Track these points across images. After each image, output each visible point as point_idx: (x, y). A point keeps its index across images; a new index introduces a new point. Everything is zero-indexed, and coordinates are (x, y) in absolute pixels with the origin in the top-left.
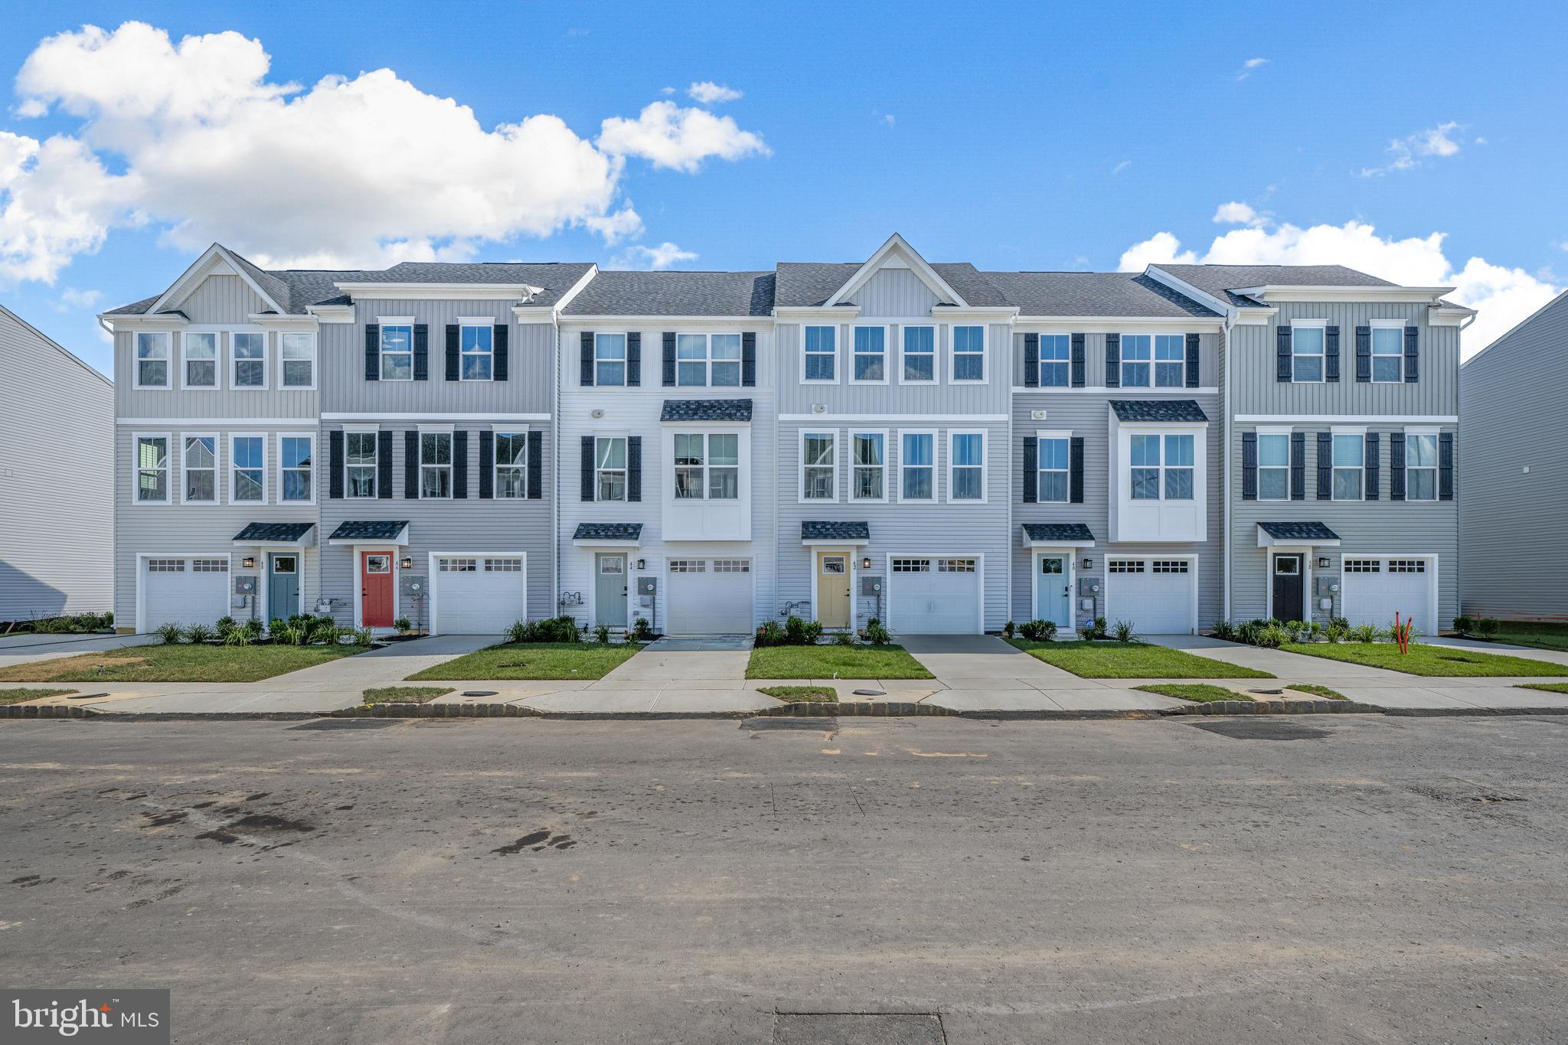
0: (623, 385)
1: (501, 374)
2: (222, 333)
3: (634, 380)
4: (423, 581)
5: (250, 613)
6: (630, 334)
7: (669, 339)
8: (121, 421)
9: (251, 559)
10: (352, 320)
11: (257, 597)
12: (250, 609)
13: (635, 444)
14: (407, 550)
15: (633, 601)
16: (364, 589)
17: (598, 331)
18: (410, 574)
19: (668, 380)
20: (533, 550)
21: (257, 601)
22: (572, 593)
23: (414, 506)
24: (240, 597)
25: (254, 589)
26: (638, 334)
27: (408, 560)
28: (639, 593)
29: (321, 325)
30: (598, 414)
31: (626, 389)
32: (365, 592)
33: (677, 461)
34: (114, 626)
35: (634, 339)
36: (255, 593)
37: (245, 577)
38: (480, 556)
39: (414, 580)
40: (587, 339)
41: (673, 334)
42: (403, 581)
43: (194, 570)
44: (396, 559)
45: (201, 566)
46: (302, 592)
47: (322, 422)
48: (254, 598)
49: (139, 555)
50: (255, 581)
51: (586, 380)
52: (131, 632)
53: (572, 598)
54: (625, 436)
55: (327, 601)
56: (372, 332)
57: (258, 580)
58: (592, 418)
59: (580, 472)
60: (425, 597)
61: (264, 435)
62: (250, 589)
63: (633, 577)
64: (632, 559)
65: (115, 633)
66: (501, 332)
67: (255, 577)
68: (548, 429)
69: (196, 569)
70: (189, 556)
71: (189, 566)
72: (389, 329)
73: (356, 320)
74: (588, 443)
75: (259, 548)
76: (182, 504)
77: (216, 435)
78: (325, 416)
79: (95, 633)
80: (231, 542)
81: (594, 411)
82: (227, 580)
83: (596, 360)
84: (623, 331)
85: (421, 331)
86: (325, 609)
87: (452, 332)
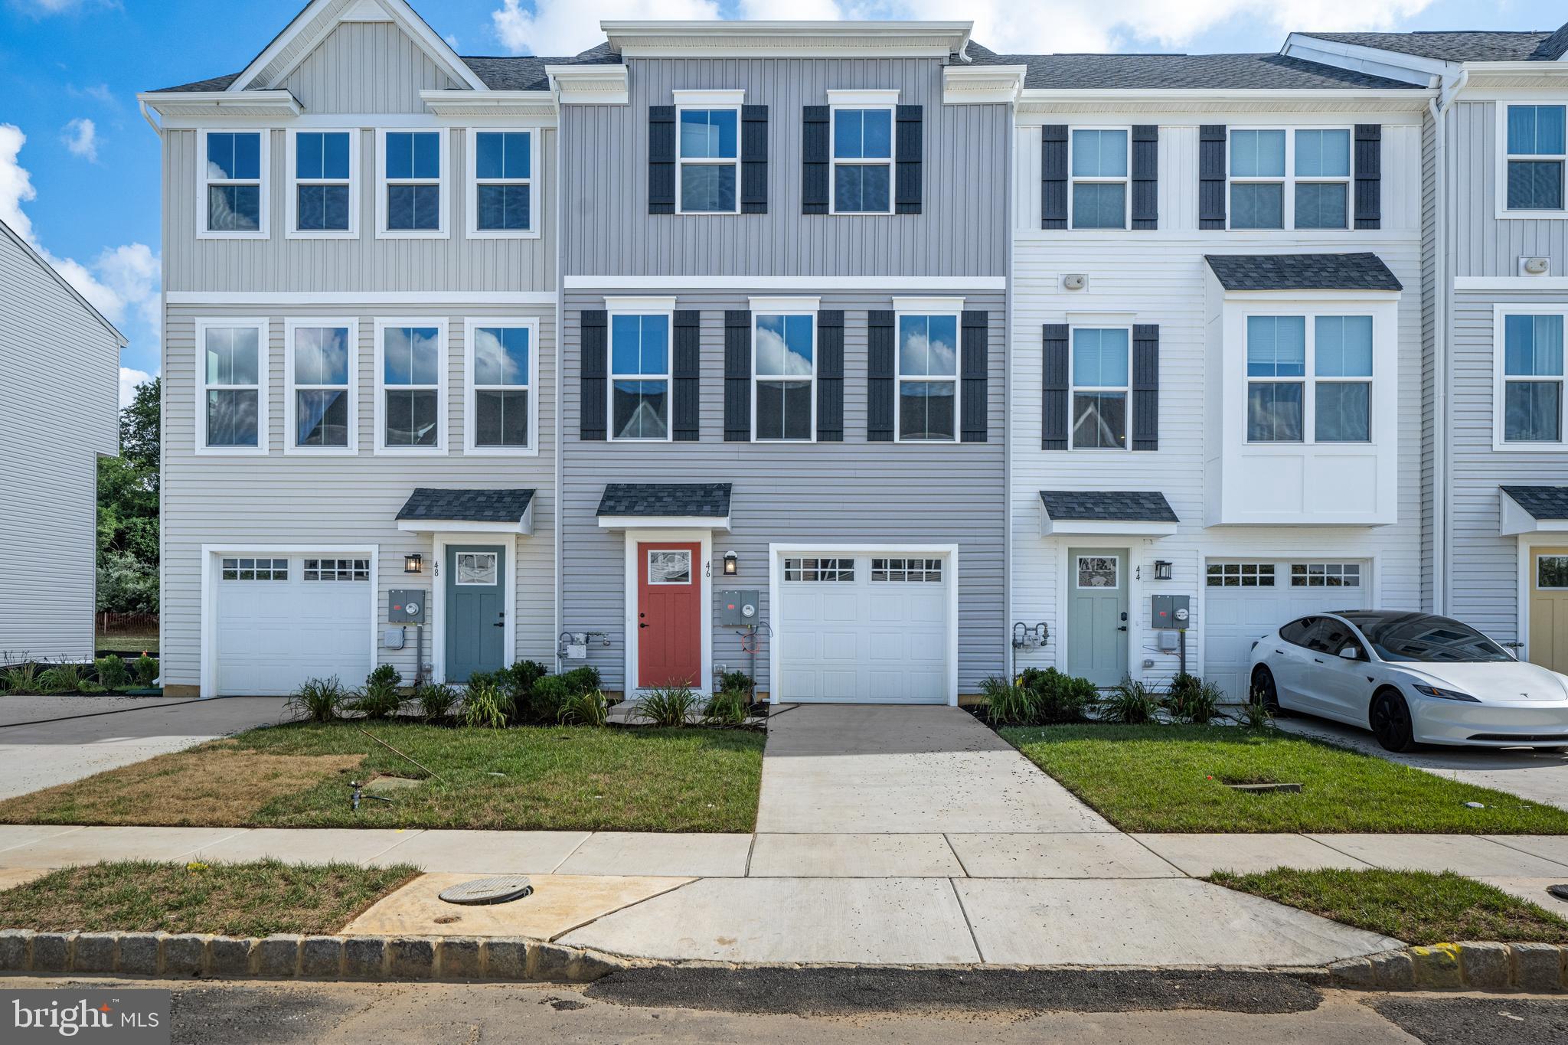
0: (1123, 226)
1: (910, 202)
2: (363, 130)
3: (1146, 218)
4: (759, 598)
5: (414, 659)
6: (1137, 129)
7: (1212, 139)
8: (174, 297)
9: (417, 558)
10: (623, 98)
11: (426, 628)
12: (414, 652)
13: (1146, 339)
14: (729, 539)
15: (1142, 637)
16: (642, 615)
17: (1075, 123)
18: (734, 586)
19: (1211, 217)
20: (972, 540)
21: (426, 636)
22: (1031, 624)
23: (742, 456)
24: (396, 630)
25: (421, 617)
26: (1153, 129)
27: (732, 558)
28: (1155, 625)
29: (566, 107)
30: (1074, 283)
31: (1129, 235)
32: (645, 621)
33: (1253, 369)
34: (161, 681)
35: (1145, 139)
36: (423, 622)
37: (406, 592)
38: (862, 552)
39: (745, 597)
40: (1055, 139)
41: (1222, 129)
42: (719, 598)
43: (306, 578)
44: (706, 556)
45: (320, 569)
46: (509, 621)
47: (566, 293)
48: (420, 631)
49: (206, 549)
50: (421, 597)
51: (1053, 217)
52: (193, 691)
53: (1032, 633)
54: (1127, 324)
55: (582, 637)
56: (661, 120)
57: (428, 597)
58: (1065, 291)
59: (1040, 394)
60: (761, 630)
61: (442, 323)
62: (416, 614)
63: (1141, 594)
64: (1141, 559)
65: (161, 695)
66: (910, 119)
67: (424, 592)
68: (1000, 307)
69: (310, 576)
70: (296, 551)
71: (296, 569)
72: (694, 117)
73: (631, 97)
74: (1055, 338)
75: (430, 535)
76: (287, 452)
77: (352, 324)
78: (573, 282)
79: (122, 694)
80: (392, 525)
81: (1068, 277)
82: (371, 596)
83: (1071, 180)
84: (1124, 122)
85: (756, 118)
86: (577, 652)
87: (815, 119)
